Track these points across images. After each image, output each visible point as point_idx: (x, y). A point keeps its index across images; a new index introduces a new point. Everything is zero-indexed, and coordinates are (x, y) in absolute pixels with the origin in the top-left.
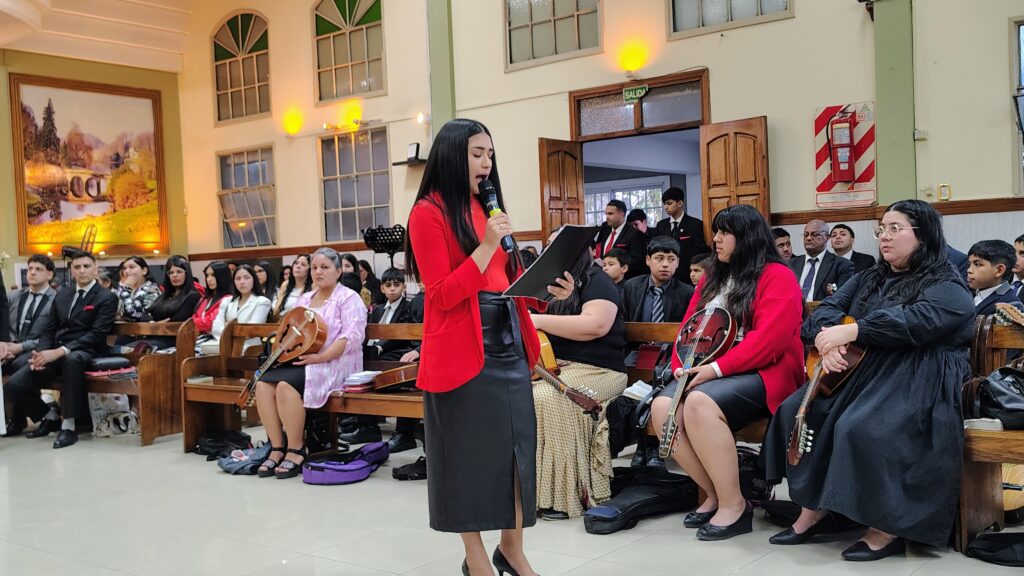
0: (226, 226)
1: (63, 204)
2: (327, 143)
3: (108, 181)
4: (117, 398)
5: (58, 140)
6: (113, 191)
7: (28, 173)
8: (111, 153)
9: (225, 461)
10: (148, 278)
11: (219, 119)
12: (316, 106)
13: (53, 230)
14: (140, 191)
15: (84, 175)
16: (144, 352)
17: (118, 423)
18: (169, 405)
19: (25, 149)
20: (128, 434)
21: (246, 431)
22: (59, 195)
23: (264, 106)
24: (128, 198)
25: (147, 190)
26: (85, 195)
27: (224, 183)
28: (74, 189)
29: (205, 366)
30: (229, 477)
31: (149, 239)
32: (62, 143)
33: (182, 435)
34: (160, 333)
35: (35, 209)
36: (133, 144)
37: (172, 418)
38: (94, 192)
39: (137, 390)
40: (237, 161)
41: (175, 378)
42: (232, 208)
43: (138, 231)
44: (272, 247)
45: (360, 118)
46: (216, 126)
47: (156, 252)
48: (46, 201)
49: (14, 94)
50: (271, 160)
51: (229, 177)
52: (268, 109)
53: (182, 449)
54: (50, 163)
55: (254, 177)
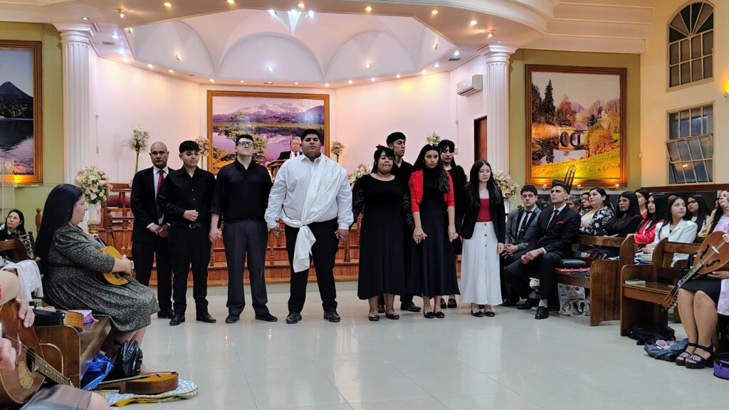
0: (672, 167)
1: (555, 151)
3: (586, 135)
4: (577, 289)
5: (555, 108)
6: (588, 141)
7: (534, 131)
8: (588, 115)
9: (650, 347)
11: (670, 86)
13: (548, 169)
14: (607, 141)
15: (570, 131)
16: (597, 257)
17: (577, 306)
18: (612, 298)
19: (533, 114)
20: (583, 315)
21: (671, 325)
22: (553, 145)
23: (708, 73)
24: (598, 147)
25: (613, 141)
26: (570, 145)
27: (672, 134)
28: (562, 141)
29: (641, 272)
30: (653, 359)
31: (612, 175)
32: (556, 110)
33: (619, 322)
35: (537, 155)
36: (604, 108)
37: (614, 308)
38: (575, 143)
39: (590, 286)
40: (683, 117)
41: (617, 277)
42: (677, 154)
43: (605, 170)
44: (709, 183)
46: (667, 91)
47: (617, 185)
48: (544, 150)
49: (528, 78)
50: (711, 115)
51: (676, 129)
52: (711, 76)
53: (619, 331)
54: (549, 123)
55: (697, 129)
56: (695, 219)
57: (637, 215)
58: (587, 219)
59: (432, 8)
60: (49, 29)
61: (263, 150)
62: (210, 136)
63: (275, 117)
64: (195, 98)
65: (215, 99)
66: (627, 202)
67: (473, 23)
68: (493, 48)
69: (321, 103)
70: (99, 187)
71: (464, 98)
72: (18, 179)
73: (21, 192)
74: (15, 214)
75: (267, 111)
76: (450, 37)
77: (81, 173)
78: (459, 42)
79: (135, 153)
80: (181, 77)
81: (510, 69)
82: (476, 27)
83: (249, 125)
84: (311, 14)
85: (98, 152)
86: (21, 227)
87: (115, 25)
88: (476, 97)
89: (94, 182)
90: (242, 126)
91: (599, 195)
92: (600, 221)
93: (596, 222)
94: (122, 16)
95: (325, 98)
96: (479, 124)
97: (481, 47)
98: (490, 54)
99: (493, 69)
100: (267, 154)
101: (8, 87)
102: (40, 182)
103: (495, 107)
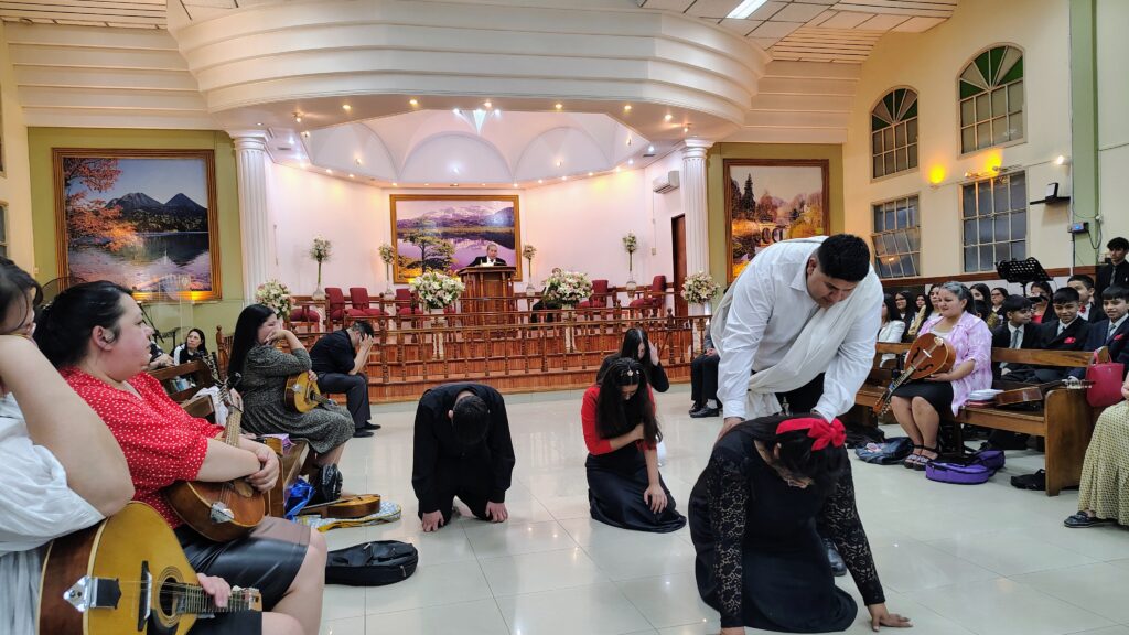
0: (878, 261)
1: (756, 248)
2: (968, 189)
3: (789, 230)
5: (755, 203)
7: (734, 228)
8: (790, 210)
9: (862, 451)
11: (874, 177)
12: (958, 158)
15: (771, 227)
19: (733, 210)
21: (881, 427)
22: (754, 242)
23: (913, 163)
27: (877, 227)
28: (764, 237)
30: (865, 463)
32: (757, 205)
35: (738, 253)
36: (806, 202)
40: (888, 209)
42: (883, 247)
44: (916, 277)
45: (999, 165)
46: (871, 182)
48: (745, 247)
49: (726, 173)
50: (917, 206)
51: (881, 222)
52: (916, 165)
54: (749, 219)
55: (902, 220)
56: (903, 316)
59: (625, 103)
60: (221, 136)
61: (451, 255)
62: (394, 243)
63: (463, 221)
64: (379, 203)
65: (398, 203)
67: (668, 117)
68: (689, 143)
69: (510, 204)
70: (282, 302)
71: (660, 195)
72: (195, 296)
73: (199, 309)
74: (195, 334)
75: (454, 215)
76: (645, 134)
77: (261, 287)
78: (653, 137)
79: (317, 263)
80: (362, 181)
81: (708, 164)
82: (672, 121)
83: (436, 230)
84: (497, 112)
85: (277, 264)
86: (202, 347)
87: (291, 130)
88: (672, 194)
89: (276, 296)
90: (428, 231)
94: (299, 120)
95: (515, 199)
96: (677, 223)
97: (675, 142)
98: (686, 149)
99: (690, 163)
100: (455, 260)
101: (180, 198)
102: (220, 298)
103: (693, 204)
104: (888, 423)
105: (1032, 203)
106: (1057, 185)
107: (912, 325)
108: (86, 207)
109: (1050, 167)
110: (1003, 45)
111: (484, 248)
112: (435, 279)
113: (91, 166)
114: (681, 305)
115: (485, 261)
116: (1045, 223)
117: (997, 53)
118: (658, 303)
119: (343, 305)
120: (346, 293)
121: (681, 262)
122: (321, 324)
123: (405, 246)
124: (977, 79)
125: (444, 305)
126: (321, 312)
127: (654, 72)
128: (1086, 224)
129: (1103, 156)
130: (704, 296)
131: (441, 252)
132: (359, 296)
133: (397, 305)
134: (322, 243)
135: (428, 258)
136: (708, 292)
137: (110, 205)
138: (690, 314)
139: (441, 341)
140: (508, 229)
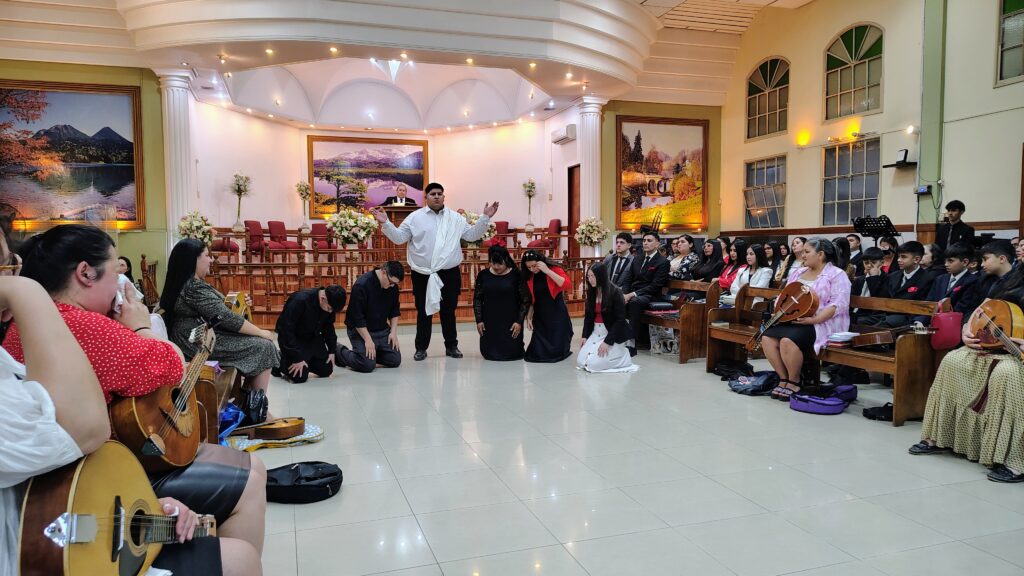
0: (748, 213)
2: (830, 151)
3: (671, 183)
4: (667, 329)
5: (643, 156)
6: (674, 189)
7: (623, 178)
8: (674, 164)
9: (734, 383)
10: (692, 250)
11: (748, 137)
12: (823, 124)
13: (636, 215)
14: (691, 188)
15: (657, 179)
16: (685, 300)
17: (666, 345)
18: (699, 339)
19: (623, 162)
20: (672, 354)
21: (750, 362)
22: (641, 192)
23: (782, 126)
24: (683, 194)
25: (695, 188)
26: (657, 192)
27: (749, 183)
28: (650, 188)
29: (725, 314)
30: (735, 394)
31: (695, 220)
32: (645, 159)
33: (705, 359)
34: (696, 289)
35: (627, 201)
36: (688, 158)
38: (662, 190)
39: (679, 327)
40: (759, 166)
41: (704, 320)
42: (753, 200)
43: (688, 215)
44: (781, 228)
45: (858, 131)
46: (745, 142)
47: (699, 230)
48: (633, 196)
49: (619, 128)
50: (785, 165)
51: (753, 178)
52: (785, 128)
53: (705, 369)
54: (639, 172)
55: (771, 177)
56: (770, 263)
57: (720, 261)
58: (675, 264)
59: (530, 61)
60: (147, 73)
61: (364, 194)
62: (311, 180)
63: (376, 163)
64: (295, 144)
65: (315, 144)
66: (711, 247)
67: (569, 75)
68: (587, 99)
69: (420, 149)
70: (203, 233)
71: (558, 146)
72: (121, 225)
73: (126, 237)
75: (368, 156)
76: (546, 89)
77: (184, 219)
78: (554, 93)
79: (237, 197)
80: (280, 121)
81: (602, 119)
82: (573, 79)
83: (350, 170)
84: (411, 63)
85: (198, 197)
87: (214, 71)
88: (568, 146)
89: (198, 228)
90: (343, 171)
91: (687, 243)
92: (687, 266)
93: (684, 266)
94: (223, 62)
95: (424, 144)
96: (572, 171)
97: (575, 98)
99: (587, 119)
100: (368, 197)
101: (107, 131)
102: (143, 228)
103: (588, 154)
104: (754, 359)
105: (885, 167)
106: (907, 151)
107: (778, 272)
108: (13, 137)
109: (901, 135)
110: (866, 24)
111: (395, 188)
112: (350, 217)
113: (19, 98)
114: (574, 246)
115: (396, 201)
116: (894, 185)
117: (861, 30)
118: (554, 245)
119: (261, 237)
120: (265, 226)
121: (575, 208)
122: (240, 254)
123: (321, 185)
124: (842, 54)
125: (359, 240)
126: (241, 244)
127: (559, 33)
128: (929, 187)
129: (946, 127)
130: (595, 240)
131: (355, 190)
132: (277, 229)
133: (314, 239)
134: (242, 179)
135: (343, 196)
136: (599, 236)
137: (38, 136)
138: (582, 255)
139: (355, 275)
140: (416, 172)
